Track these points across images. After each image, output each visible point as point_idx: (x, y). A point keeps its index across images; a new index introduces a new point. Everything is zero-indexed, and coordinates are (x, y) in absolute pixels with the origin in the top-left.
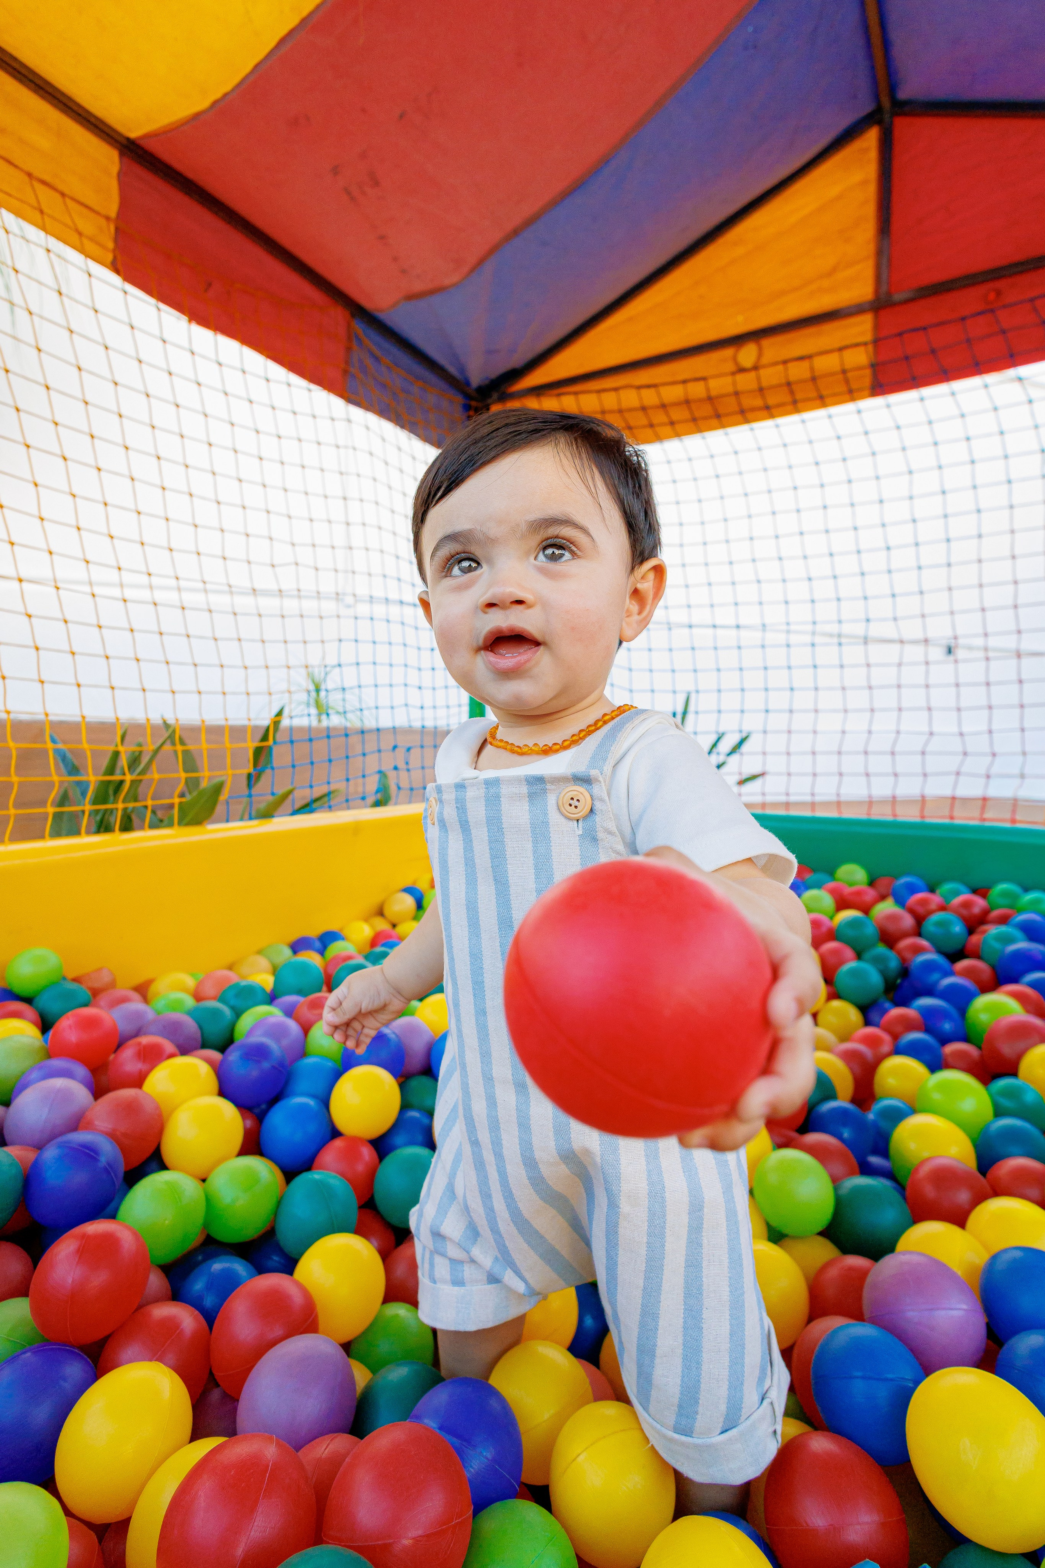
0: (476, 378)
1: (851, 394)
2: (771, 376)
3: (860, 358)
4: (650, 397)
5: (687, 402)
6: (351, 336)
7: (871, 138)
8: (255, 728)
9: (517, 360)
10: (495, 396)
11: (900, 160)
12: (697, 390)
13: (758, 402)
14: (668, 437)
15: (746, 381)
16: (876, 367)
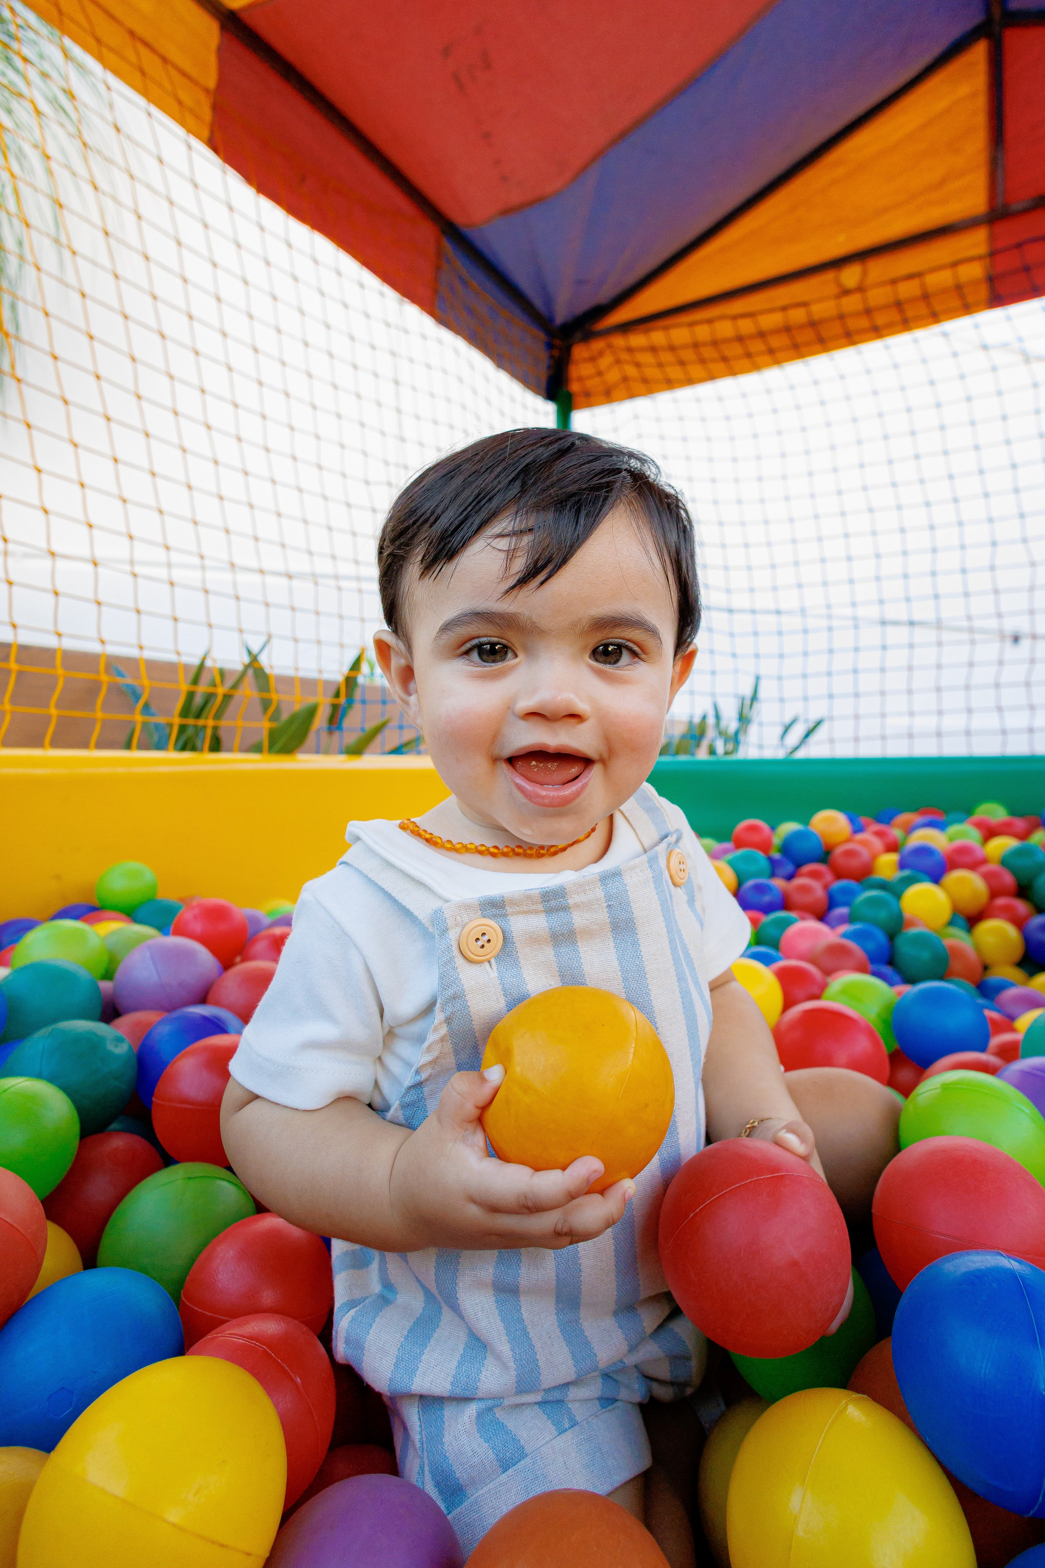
0: (561, 315)
1: (967, 308)
2: (878, 296)
3: (975, 271)
4: (746, 326)
5: (787, 329)
6: (439, 254)
7: (979, 52)
8: (327, 683)
9: (605, 294)
10: (578, 335)
11: (1011, 72)
12: (798, 316)
13: (864, 323)
14: (767, 365)
15: (852, 303)
16: (992, 279)
